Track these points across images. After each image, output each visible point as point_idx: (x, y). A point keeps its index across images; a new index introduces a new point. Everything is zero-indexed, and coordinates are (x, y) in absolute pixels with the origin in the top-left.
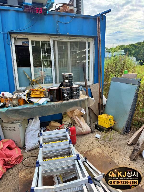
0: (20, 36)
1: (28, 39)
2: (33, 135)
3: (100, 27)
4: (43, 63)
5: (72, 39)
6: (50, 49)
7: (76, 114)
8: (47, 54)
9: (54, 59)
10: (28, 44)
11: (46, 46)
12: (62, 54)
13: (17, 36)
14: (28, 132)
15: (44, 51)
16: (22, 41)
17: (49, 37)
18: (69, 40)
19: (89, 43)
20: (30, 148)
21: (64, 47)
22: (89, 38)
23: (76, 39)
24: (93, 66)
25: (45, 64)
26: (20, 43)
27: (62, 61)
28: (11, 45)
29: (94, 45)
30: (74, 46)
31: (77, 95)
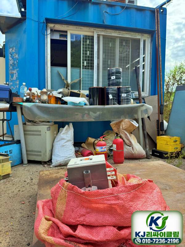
0: (58, 26)
2: (63, 146)
3: (159, 21)
4: (83, 63)
5: (122, 34)
6: (93, 45)
7: (124, 126)
8: (88, 53)
9: (98, 59)
10: (67, 38)
11: (88, 42)
12: (108, 53)
13: (54, 26)
14: (57, 142)
15: (86, 48)
17: (92, 29)
18: (117, 34)
19: (144, 41)
20: (59, 162)
21: (112, 45)
22: (144, 34)
23: (127, 34)
24: (150, 71)
25: (85, 64)
26: (57, 37)
27: (108, 61)
28: (46, 36)
29: (151, 43)
30: (124, 45)
31: (127, 99)
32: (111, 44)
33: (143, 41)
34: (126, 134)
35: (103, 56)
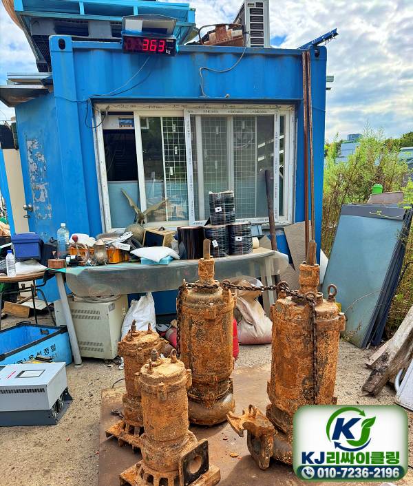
0: (115, 108)
1: (132, 113)
3: (310, 77)
5: (237, 110)
6: (183, 135)
8: (176, 150)
9: (193, 160)
10: (133, 126)
11: (175, 129)
12: (213, 147)
13: (108, 107)
15: (171, 141)
16: (119, 119)
17: (180, 106)
18: (229, 112)
19: (282, 119)
21: (219, 131)
22: (281, 106)
23: (247, 108)
25: (171, 172)
26: (114, 124)
27: (213, 164)
28: (94, 130)
29: (296, 121)
30: (243, 128)
31: (244, 245)
32: (217, 130)
33: (279, 118)
34: (244, 305)
35: (203, 153)
